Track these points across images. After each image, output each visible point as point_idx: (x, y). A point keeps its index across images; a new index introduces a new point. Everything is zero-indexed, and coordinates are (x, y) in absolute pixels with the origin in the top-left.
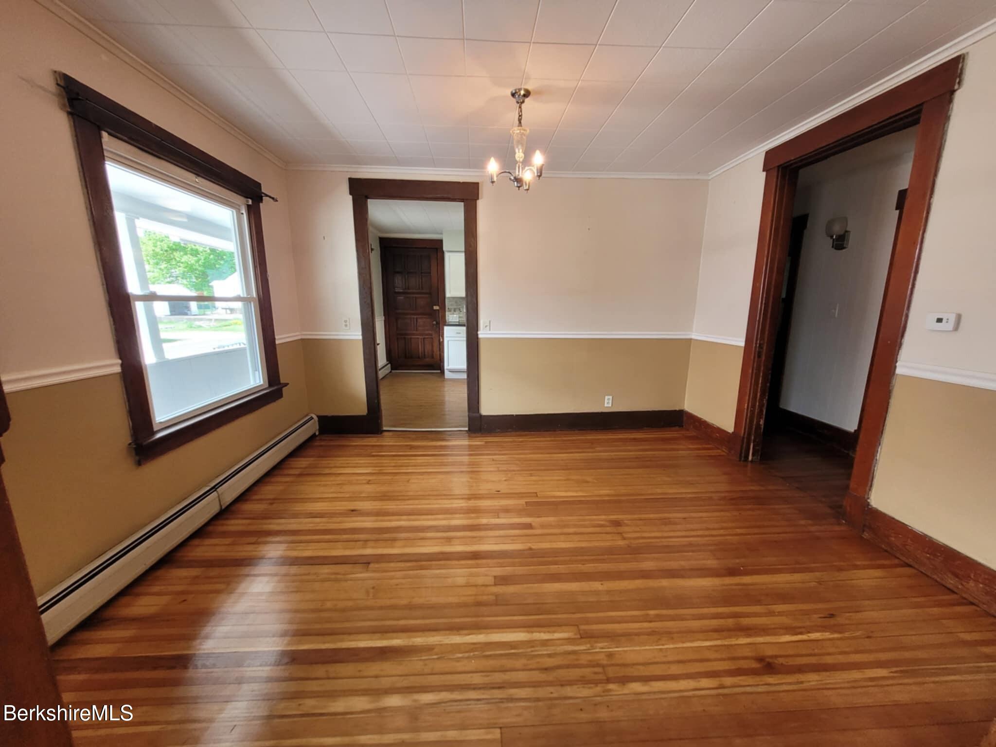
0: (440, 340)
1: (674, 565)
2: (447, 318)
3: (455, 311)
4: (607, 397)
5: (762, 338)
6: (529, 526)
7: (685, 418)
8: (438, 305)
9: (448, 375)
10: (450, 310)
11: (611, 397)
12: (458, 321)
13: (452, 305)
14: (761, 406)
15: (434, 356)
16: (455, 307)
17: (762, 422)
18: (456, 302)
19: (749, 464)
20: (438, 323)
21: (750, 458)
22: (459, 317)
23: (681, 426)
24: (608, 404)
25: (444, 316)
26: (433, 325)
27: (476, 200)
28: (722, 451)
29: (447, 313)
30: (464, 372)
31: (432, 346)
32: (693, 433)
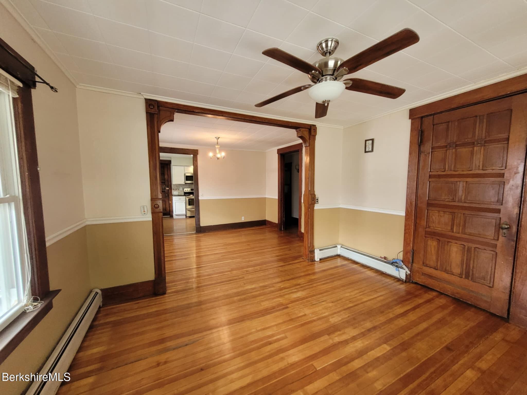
0: (169, 202)
1: (262, 249)
2: (173, 193)
3: (176, 189)
4: (242, 217)
5: (281, 196)
6: (226, 248)
7: (266, 222)
8: (168, 187)
9: (175, 217)
10: (174, 189)
11: (244, 217)
12: (178, 194)
13: (175, 187)
14: (283, 214)
15: (167, 210)
16: (176, 188)
17: (284, 219)
18: (177, 186)
19: (282, 231)
20: (168, 196)
21: (282, 229)
22: (178, 192)
23: (266, 225)
24: (243, 220)
25: (171, 192)
26: (166, 196)
27: (197, 155)
28: (276, 229)
29: (173, 191)
30: (184, 215)
31: (166, 205)
32: (269, 226)
